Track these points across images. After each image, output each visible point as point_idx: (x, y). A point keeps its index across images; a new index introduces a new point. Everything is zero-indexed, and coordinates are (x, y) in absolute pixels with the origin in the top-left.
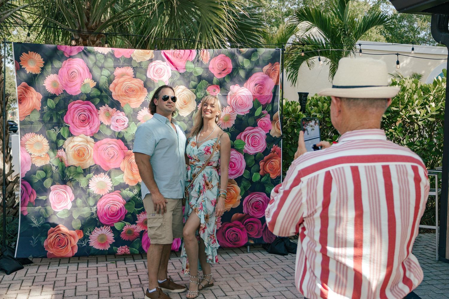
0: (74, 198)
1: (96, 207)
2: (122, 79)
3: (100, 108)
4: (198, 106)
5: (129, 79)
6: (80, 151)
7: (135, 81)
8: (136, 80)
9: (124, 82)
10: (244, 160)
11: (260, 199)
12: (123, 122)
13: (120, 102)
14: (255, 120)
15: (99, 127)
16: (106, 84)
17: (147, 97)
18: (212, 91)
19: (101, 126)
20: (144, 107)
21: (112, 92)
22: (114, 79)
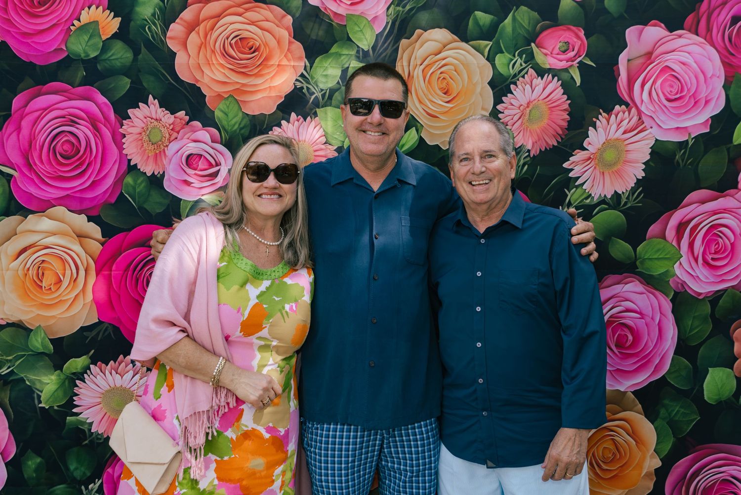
0: (13, 452)
1: (98, 485)
2: (212, 8)
3: (128, 111)
4: (499, 107)
5: (239, 6)
6: (44, 269)
7: (264, 12)
8: (262, 11)
9: (219, 16)
10: (671, 317)
11: (735, 473)
12: (211, 165)
13: (205, 91)
14: (732, 161)
15: (119, 181)
16: (155, 24)
17: (302, 75)
18: (556, 50)
19: (129, 180)
20: (293, 115)
21: (176, 53)
22: (185, 7)
